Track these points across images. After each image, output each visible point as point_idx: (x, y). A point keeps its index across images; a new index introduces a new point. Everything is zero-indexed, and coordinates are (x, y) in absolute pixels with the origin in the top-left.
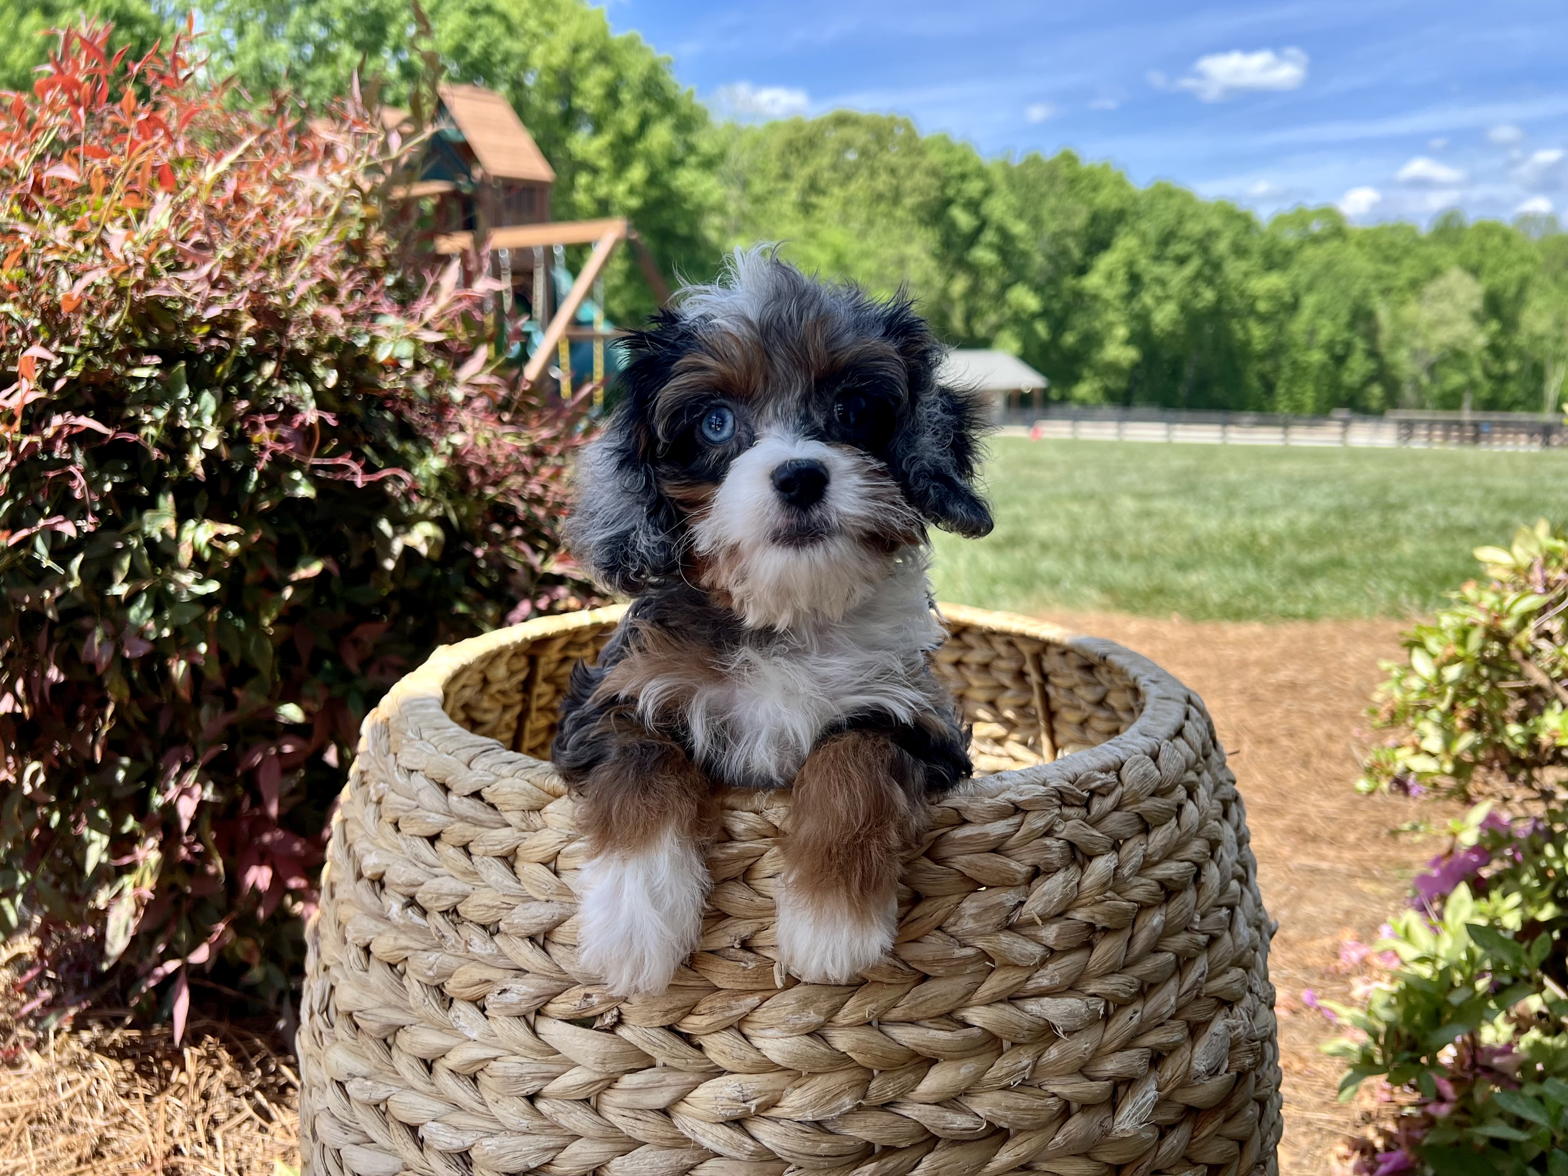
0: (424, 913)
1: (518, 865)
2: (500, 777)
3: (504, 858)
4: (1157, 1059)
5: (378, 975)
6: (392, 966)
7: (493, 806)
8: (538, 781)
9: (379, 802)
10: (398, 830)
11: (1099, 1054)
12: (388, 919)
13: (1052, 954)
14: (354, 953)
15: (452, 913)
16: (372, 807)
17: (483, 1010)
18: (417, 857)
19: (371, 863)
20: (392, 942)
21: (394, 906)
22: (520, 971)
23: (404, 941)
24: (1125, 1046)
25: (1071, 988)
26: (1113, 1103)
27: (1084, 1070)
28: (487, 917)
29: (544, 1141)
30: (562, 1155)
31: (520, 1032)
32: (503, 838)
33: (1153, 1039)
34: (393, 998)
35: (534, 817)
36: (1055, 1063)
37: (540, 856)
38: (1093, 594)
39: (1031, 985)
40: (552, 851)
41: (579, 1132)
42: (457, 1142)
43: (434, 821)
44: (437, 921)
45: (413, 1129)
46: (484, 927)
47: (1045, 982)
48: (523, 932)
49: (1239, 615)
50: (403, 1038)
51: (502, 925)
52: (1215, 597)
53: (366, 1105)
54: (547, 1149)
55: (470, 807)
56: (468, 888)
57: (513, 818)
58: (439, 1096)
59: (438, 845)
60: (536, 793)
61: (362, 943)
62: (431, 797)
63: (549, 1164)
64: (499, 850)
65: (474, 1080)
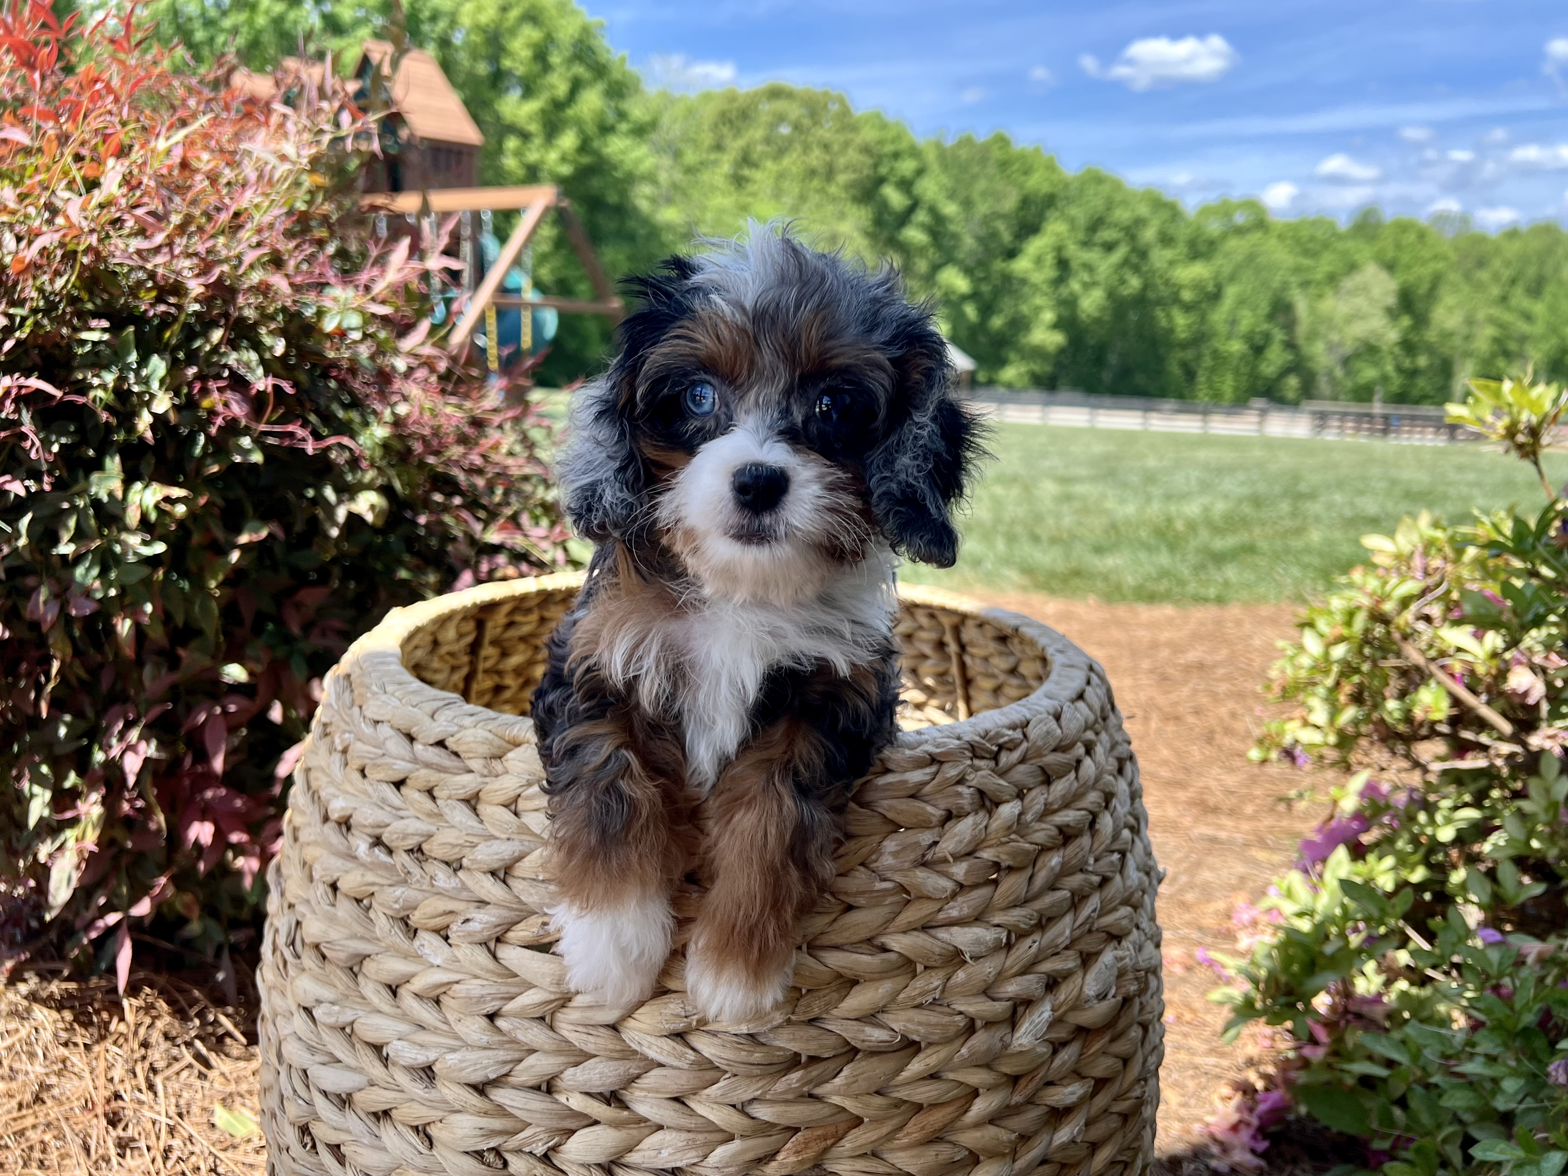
0: (390, 852)
1: (481, 808)
2: (462, 727)
3: (466, 801)
4: (1052, 983)
5: (345, 909)
6: (358, 901)
7: (456, 754)
8: (500, 731)
9: (345, 751)
10: (364, 776)
11: (1001, 977)
12: (355, 858)
13: (962, 888)
14: (321, 890)
15: (417, 852)
16: (337, 757)
17: (446, 938)
18: (384, 800)
19: (338, 807)
20: (359, 878)
21: (361, 846)
22: (482, 903)
23: (370, 877)
24: (1025, 971)
25: (977, 918)
26: (1012, 1021)
27: (987, 991)
28: (451, 854)
29: (502, 1055)
30: (520, 1067)
31: (482, 957)
32: (466, 783)
33: (1048, 966)
34: (360, 930)
35: (497, 765)
36: (962, 984)
37: (502, 799)
38: (1013, 575)
39: (941, 916)
40: (512, 794)
41: (535, 1046)
42: (421, 1058)
43: (401, 768)
44: (402, 859)
45: (377, 1048)
46: (447, 863)
47: (954, 913)
48: (486, 868)
49: (1151, 598)
50: (369, 967)
51: (465, 862)
52: (1130, 580)
53: (332, 1027)
54: (505, 1062)
55: (434, 755)
56: (433, 829)
57: (476, 764)
58: (404, 1017)
59: (403, 789)
60: (497, 742)
61: (330, 880)
62: (396, 745)
63: (507, 1075)
64: (462, 793)
65: (437, 1002)
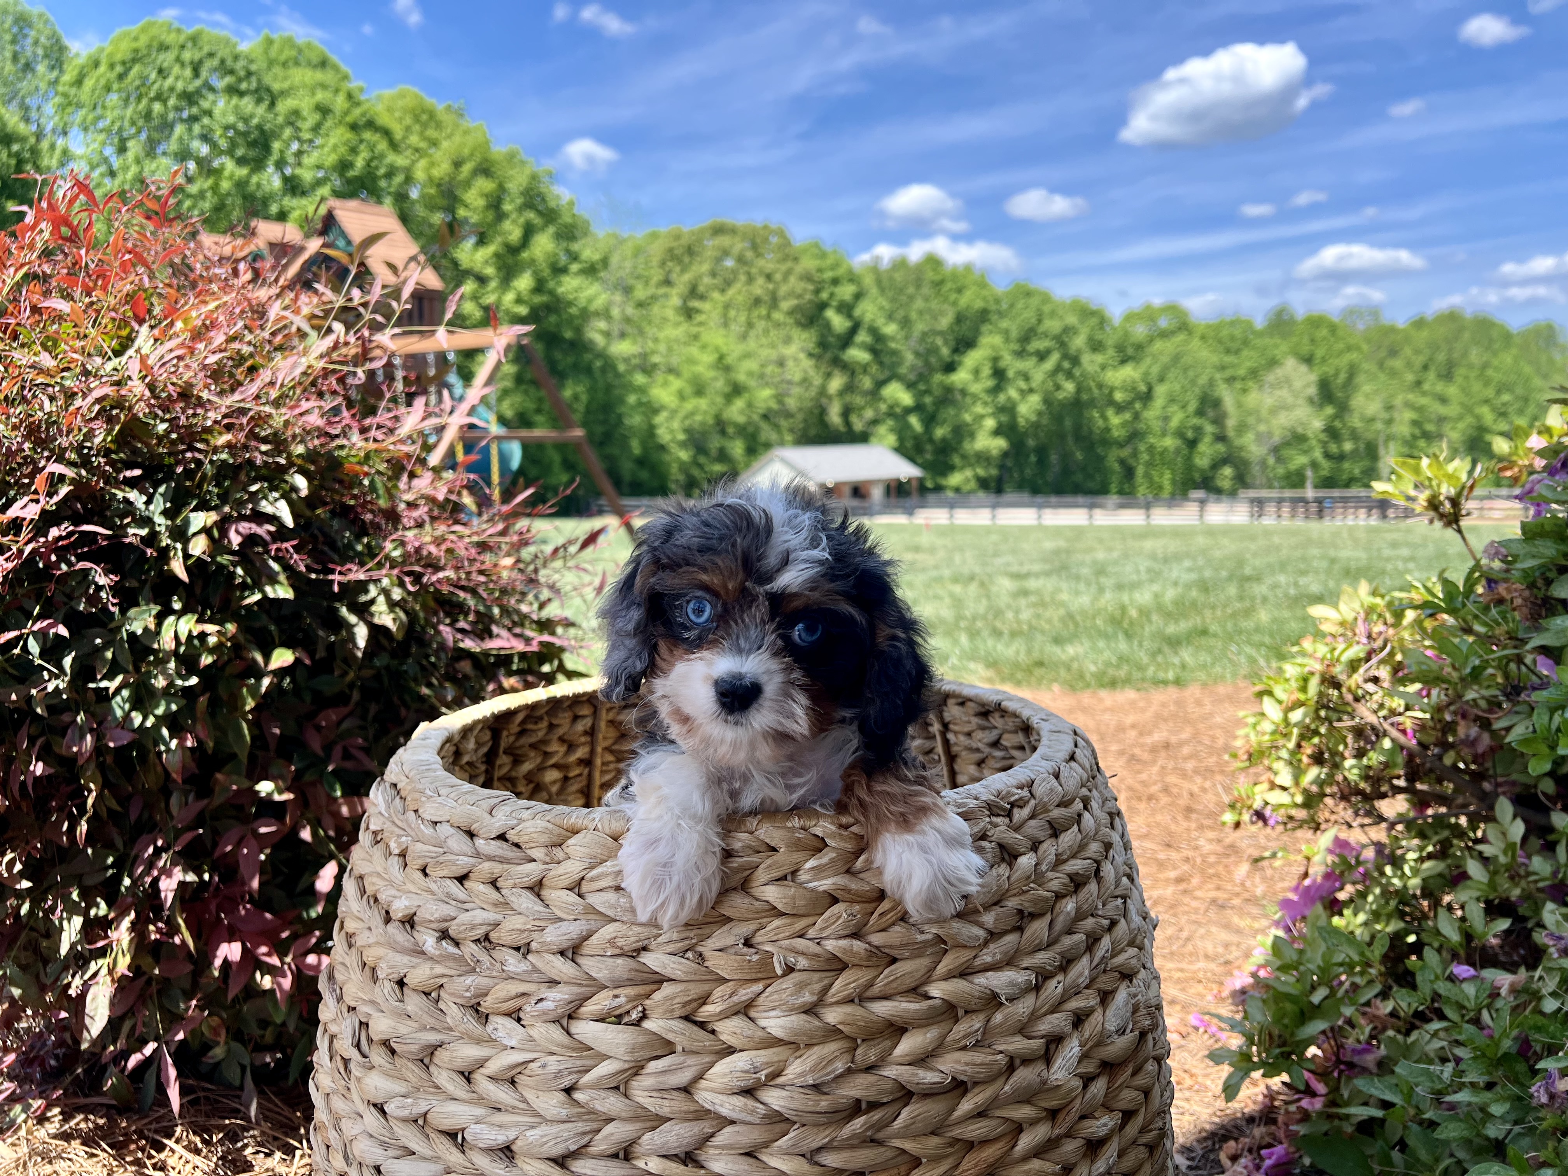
0: (457, 944)
1: (545, 893)
2: (521, 821)
3: (530, 888)
4: (1079, 1020)
5: (414, 1003)
6: (427, 994)
7: (517, 845)
8: (558, 821)
9: (403, 855)
10: (426, 875)
11: (1034, 1017)
12: (423, 953)
13: (993, 936)
14: (388, 988)
15: (485, 941)
16: (395, 861)
17: (519, 1020)
18: (449, 895)
19: (400, 907)
20: (428, 972)
21: (429, 941)
22: (553, 983)
23: (439, 970)
24: (1053, 1010)
25: (1009, 962)
26: (1047, 1058)
27: (1023, 1029)
28: (519, 940)
29: (581, 1127)
30: (598, 1137)
31: (556, 1033)
32: (532, 871)
33: (1075, 1004)
34: (430, 1021)
35: (558, 853)
36: (1000, 1025)
37: (566, 883)
39: (978, 962)
40: (577, 877)
41: (612, 1114)
42: (499, 1139)
43: (463, 863)
44: (470, 949)
45: (452, 1135)
46: (518, 949)
47: (988, 959)
48: (555, 948)
50: (441, 1056)
51: (534, 945)
52: (1091, 667)
53: (404, 1120)
54: (584, 1134)
55: (496, 848)
56: (499, 917)
57: (537, 853)
58: (480, 1100)
59: (467, 884)
60: (557, 830)
61: (396, 977)
62: (458, 842)
63: (587, 1145)
64: (527, 882)
65: (513, 1082)
